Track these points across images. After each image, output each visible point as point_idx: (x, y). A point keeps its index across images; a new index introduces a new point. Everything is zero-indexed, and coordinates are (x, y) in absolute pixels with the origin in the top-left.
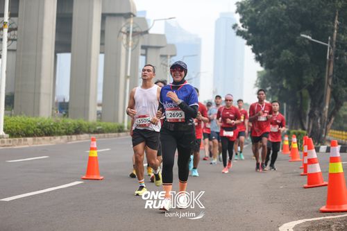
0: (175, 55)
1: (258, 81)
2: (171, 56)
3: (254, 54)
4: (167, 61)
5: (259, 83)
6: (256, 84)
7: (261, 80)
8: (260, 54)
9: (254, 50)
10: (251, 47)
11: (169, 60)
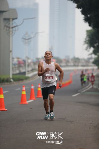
0: (16, 19)
1: (87, 39)
2: (13, 19)
3: (83, 16)
4: (9, 24)
5: (88, 40)
6: (85, 42)
7: (89, 37)
8: (89, 16)
9: (83, 13)
10: (80, 10)
11: (11, 23)
